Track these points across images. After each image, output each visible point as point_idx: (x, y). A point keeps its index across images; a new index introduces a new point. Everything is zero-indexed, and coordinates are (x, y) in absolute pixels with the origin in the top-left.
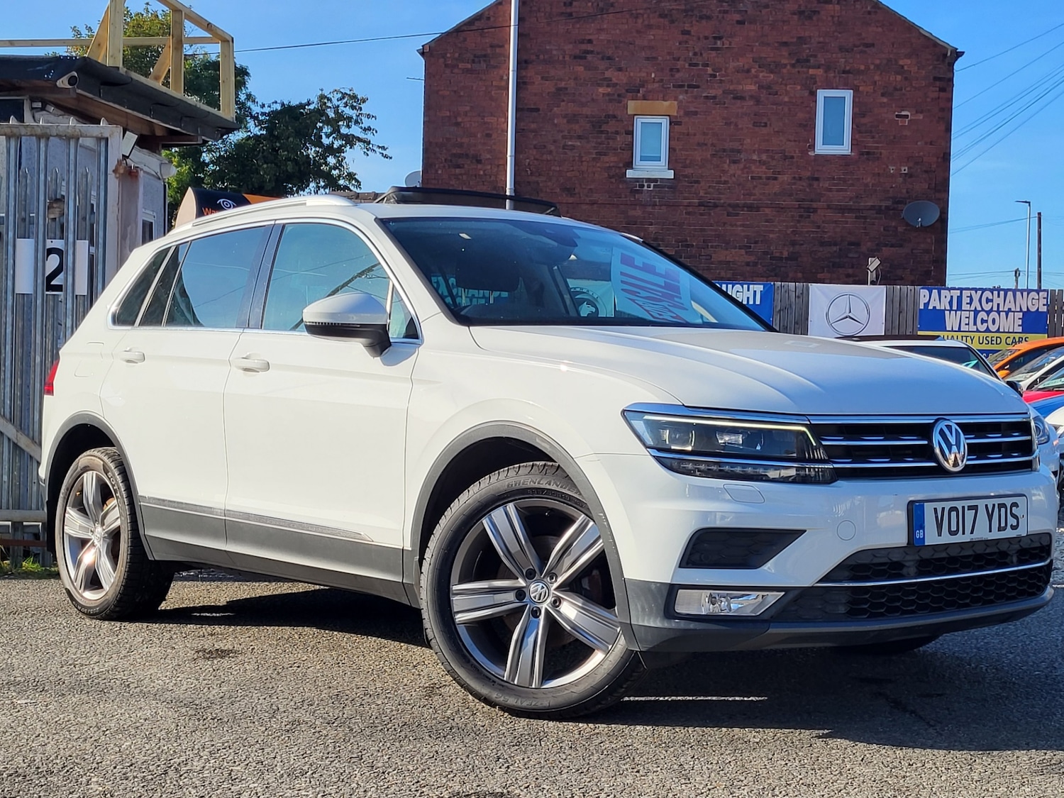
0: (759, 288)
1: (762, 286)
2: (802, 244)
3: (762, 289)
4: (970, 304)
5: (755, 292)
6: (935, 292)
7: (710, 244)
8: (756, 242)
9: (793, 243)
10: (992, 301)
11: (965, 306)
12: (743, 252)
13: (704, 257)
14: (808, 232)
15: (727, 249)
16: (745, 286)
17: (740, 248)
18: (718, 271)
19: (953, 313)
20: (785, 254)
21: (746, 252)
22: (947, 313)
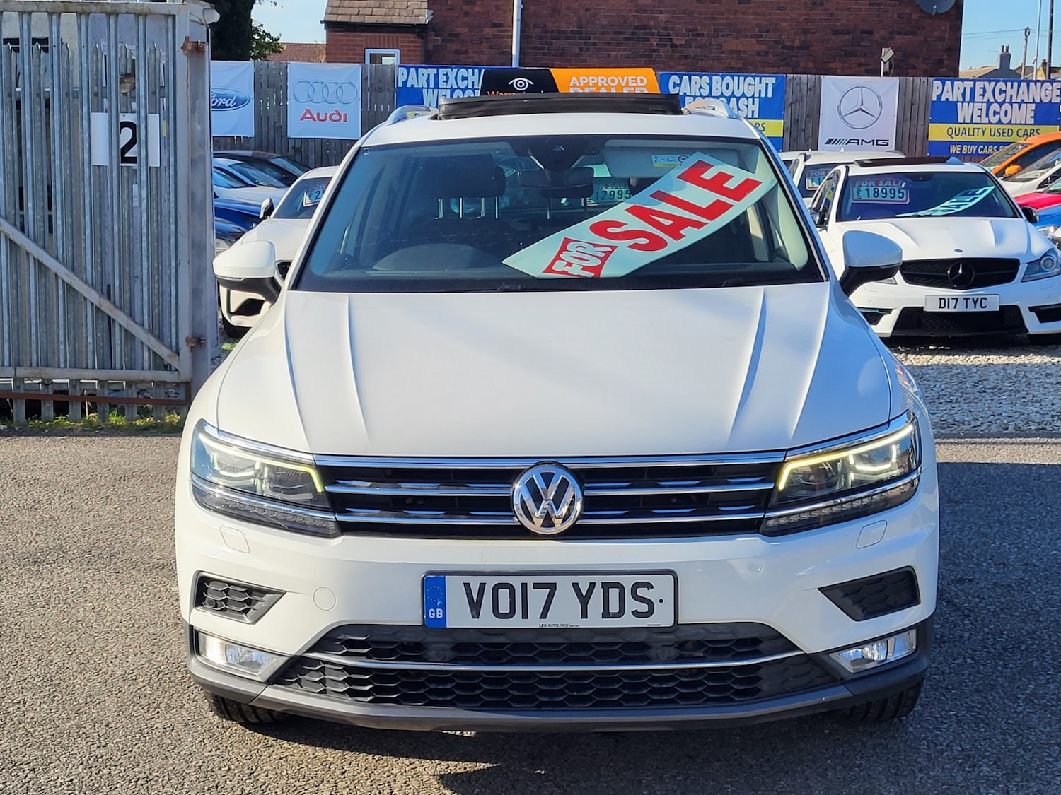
0: (771, 80)
1: (774, 79)
2: (814, 33)
3: (774, 82)
5: (767, 84)
6: (948, 84)
7: (721, 33)
8: (768, 31)
9: (806, 32)
12: (754, 40)
13: (715, 47)
14: (820, 20)
15: (738, 38)
16: (757, 79)
17: (751, 37)
18: (728, 61)
20: (797, 44)
21: (757, 42)
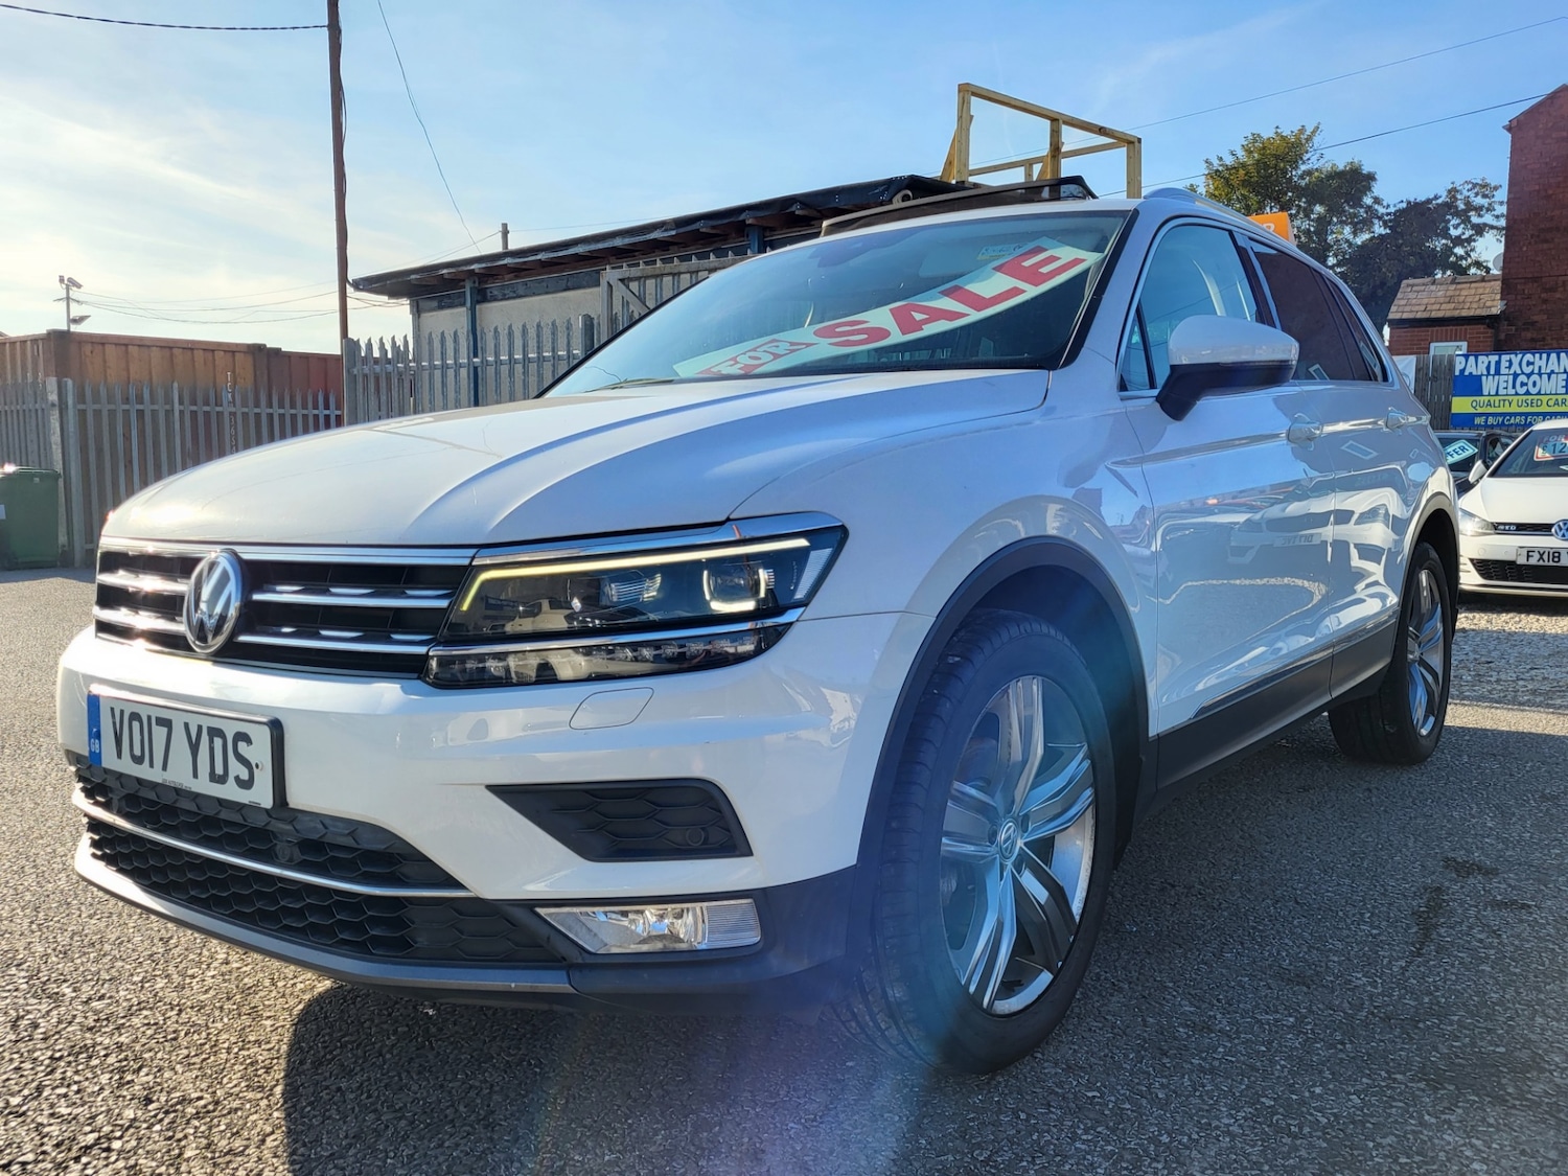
4: (1510, 367)
10: (1533, 363)
11: (1503, 370)
19: (1490, 378)
22: (1484, 378)
